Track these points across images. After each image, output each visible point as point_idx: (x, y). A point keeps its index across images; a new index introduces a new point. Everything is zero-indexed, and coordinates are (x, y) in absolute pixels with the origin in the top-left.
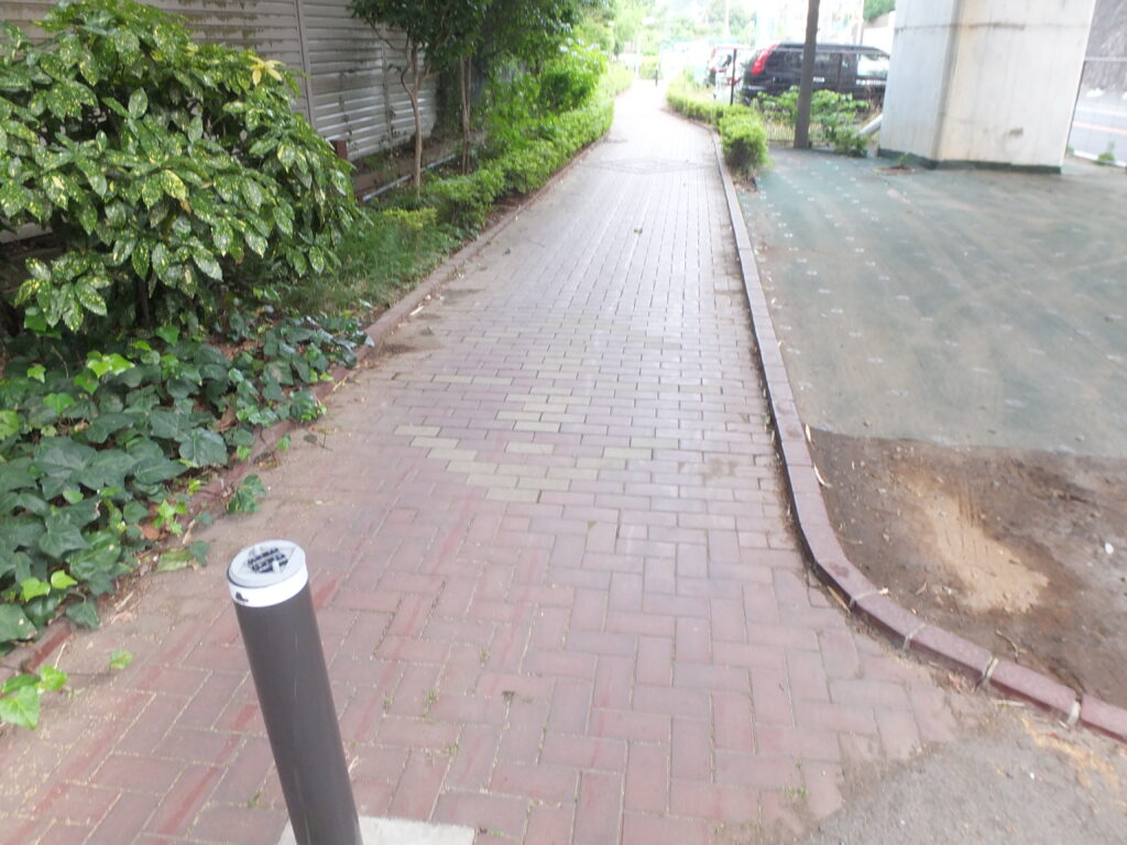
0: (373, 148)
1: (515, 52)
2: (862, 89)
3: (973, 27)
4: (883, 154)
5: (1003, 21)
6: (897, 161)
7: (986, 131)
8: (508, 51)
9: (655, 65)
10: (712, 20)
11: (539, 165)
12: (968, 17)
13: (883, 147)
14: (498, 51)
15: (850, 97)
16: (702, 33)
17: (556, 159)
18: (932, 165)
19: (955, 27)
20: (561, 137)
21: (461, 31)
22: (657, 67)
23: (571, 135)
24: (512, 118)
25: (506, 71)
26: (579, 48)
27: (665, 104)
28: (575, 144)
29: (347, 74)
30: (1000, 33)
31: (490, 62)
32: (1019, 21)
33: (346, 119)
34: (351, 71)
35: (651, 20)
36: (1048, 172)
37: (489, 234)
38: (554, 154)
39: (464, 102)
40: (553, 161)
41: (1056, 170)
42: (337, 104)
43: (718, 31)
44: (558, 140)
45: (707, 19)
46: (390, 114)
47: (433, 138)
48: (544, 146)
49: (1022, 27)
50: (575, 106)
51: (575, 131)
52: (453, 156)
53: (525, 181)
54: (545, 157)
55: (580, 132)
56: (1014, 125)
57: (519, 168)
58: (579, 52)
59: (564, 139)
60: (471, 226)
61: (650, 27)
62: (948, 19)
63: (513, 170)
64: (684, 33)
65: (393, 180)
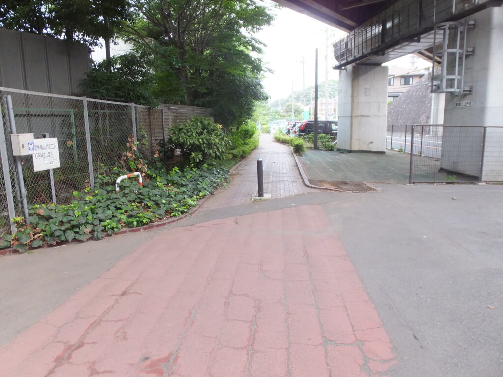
2: (333, 133)
3: (356, 116)
4: (338, 150)
5: (363, 115)
6: (341, 151)
7: (363, 142)
10: (287, 112)
12: (355, 114)
13: (338, 148)
15: (329, 135)
16: (284, 116)
18: (350, 151)
19: (352, 117)
22: (269, 129)
23: (252, 145)
27: (274, 140)
28: (253, 147)
30: (363, 118)
32: (368, 115)
35: (264, 113)
36: (382, 153)
40: (250, 150)
41: (384, 152)
43: (290, 116)
45: (285, 111)
48: (247, 147)
49: (369, 116)
50: (249, 138)
56: (371, 141)
59: (250, 145)
62: (350, 115)
64: (277, 117)
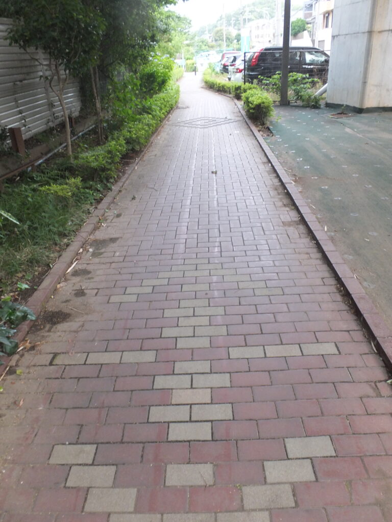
0: (42, 128)
1: (123, 61)
2: (311, 70)
3: (380, 32)
4: (328, 105)
6: (339, 109)
7: (388, 90)
8: (119, 62)
9: (193, 64)
10: (216, 40)
11: (146, 131)
12: (377, 27)
13: (329, 102)
14: (114, 62)
15: (308, 75)
16: (212, 47)
17: (154, 125)
18: (359, 111)
19: (370, 32)
20: (156, 111)
21: (87, 49)
22: (195, 65)
23: (161, 109)
24: (125, 101)
25: (119, 73)
26: (158, 57)
27: (204, 85)
28: (163, 113)
29: (18, 83)
31: (110, 68)
33: (20, 112)
34: (21, 81)
35: (188, 42)
37: (120, 184)
38: (153, 122)
39: (96, 95)
40: (153, 126)
42: (14, 103)
43: (220, 46)
44: (154, 113)
45: (214, 39)
46: (51, 105)
47: (80, 117)
48: (147, 118)
50: (160, 90)
51: (163, 106)
52: (94, 126)
53: (139, 143)
54: (148, 125)
55: (165, 106)
57: (134, 136)
58: (158, 59)
59: (157, 111)
60: (108, 181)
61: (188, 45)
62: (367, 29)
63: (131, 137)
64: (204, 47)
65: (56, 147)
